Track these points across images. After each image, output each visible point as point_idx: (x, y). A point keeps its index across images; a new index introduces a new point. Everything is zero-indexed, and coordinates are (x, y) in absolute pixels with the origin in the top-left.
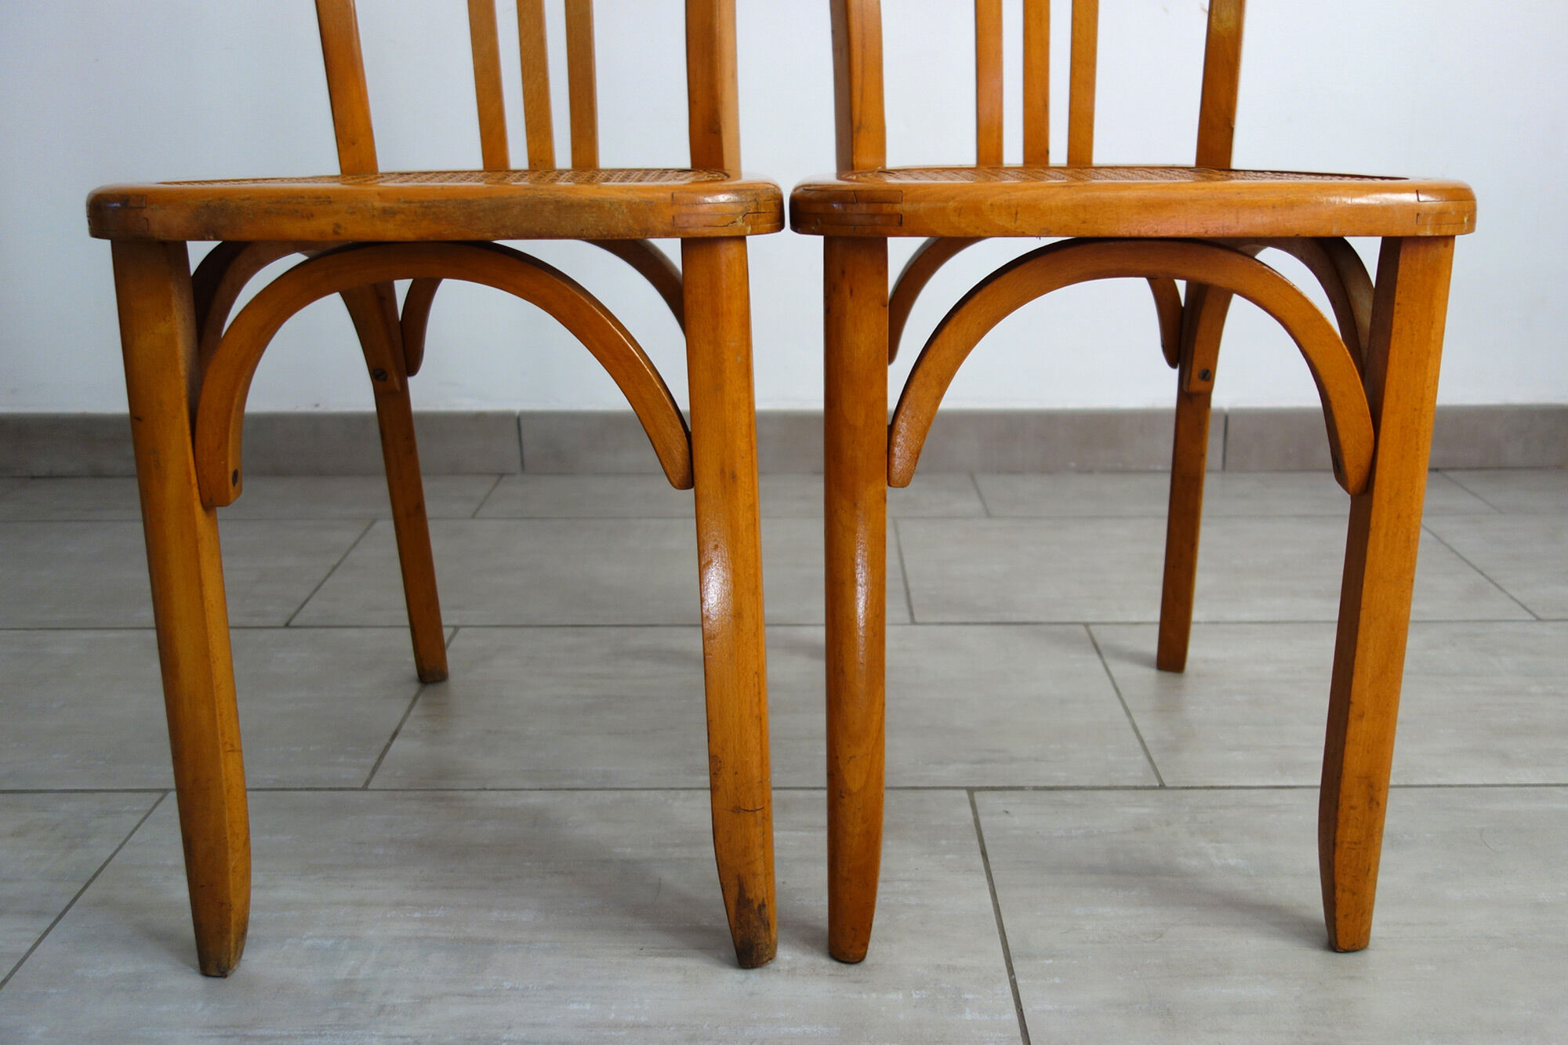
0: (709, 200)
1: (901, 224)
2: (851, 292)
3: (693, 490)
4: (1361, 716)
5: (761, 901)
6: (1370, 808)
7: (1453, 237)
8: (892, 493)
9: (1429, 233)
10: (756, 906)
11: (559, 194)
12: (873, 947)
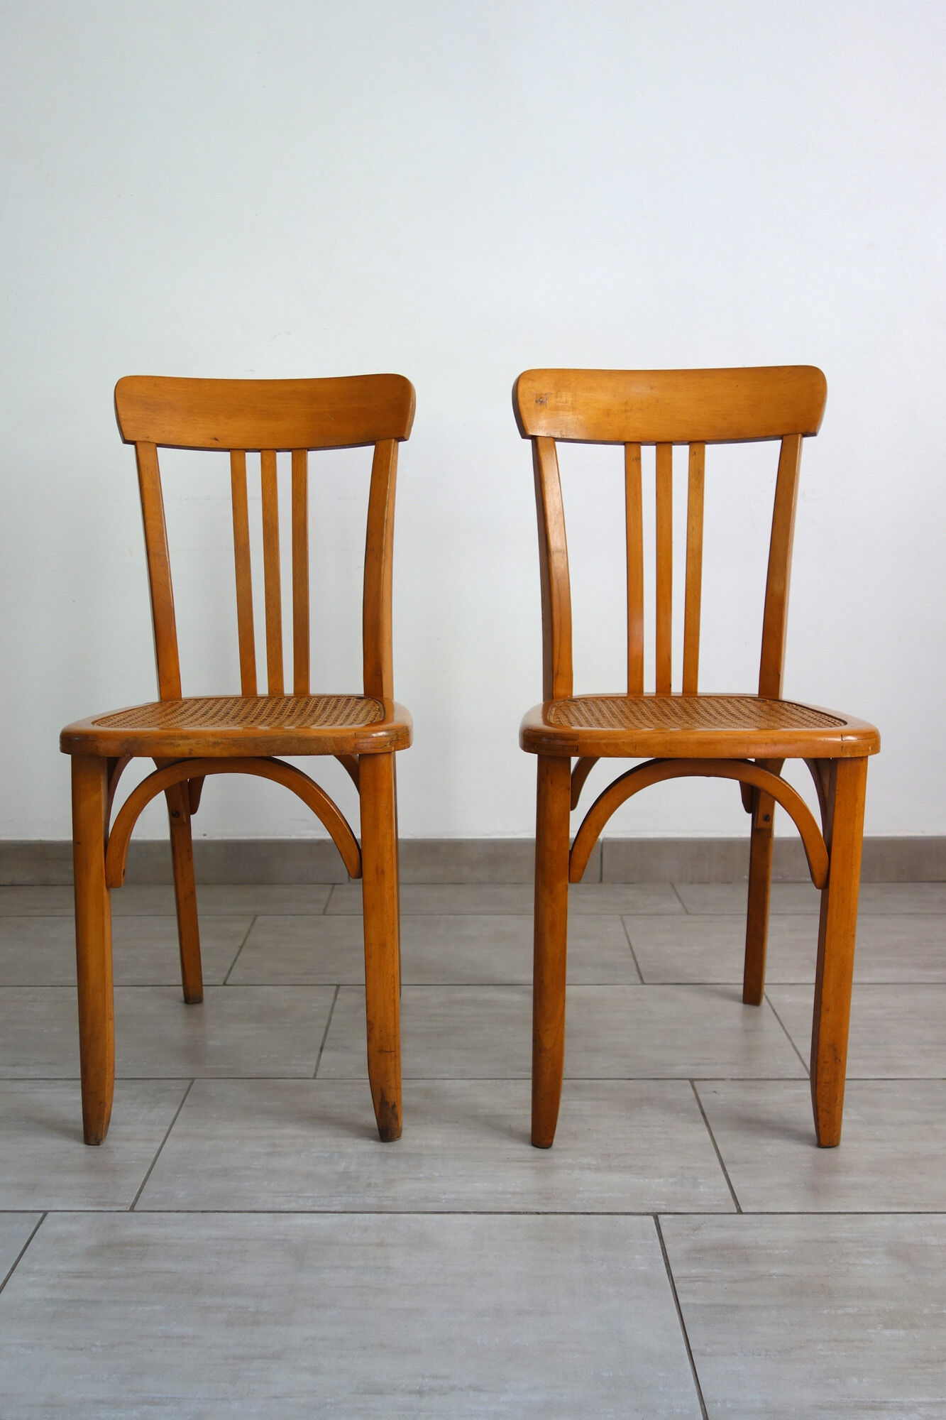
0: (374, 735)
1: (577, 750)
2: (552, 782)
3: (361, 879)
4: (828, 1010)
5: (393, 1104)
6: (836, 1063)
7: (867, 757)
8: (571, 886)
9: (849, 756)
10: (390, 1106)
11: (300, 734)
12: (555, 1141)
